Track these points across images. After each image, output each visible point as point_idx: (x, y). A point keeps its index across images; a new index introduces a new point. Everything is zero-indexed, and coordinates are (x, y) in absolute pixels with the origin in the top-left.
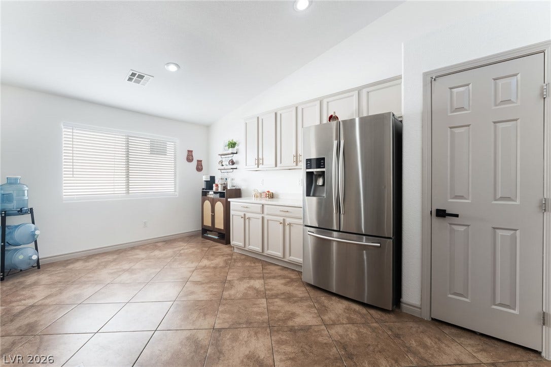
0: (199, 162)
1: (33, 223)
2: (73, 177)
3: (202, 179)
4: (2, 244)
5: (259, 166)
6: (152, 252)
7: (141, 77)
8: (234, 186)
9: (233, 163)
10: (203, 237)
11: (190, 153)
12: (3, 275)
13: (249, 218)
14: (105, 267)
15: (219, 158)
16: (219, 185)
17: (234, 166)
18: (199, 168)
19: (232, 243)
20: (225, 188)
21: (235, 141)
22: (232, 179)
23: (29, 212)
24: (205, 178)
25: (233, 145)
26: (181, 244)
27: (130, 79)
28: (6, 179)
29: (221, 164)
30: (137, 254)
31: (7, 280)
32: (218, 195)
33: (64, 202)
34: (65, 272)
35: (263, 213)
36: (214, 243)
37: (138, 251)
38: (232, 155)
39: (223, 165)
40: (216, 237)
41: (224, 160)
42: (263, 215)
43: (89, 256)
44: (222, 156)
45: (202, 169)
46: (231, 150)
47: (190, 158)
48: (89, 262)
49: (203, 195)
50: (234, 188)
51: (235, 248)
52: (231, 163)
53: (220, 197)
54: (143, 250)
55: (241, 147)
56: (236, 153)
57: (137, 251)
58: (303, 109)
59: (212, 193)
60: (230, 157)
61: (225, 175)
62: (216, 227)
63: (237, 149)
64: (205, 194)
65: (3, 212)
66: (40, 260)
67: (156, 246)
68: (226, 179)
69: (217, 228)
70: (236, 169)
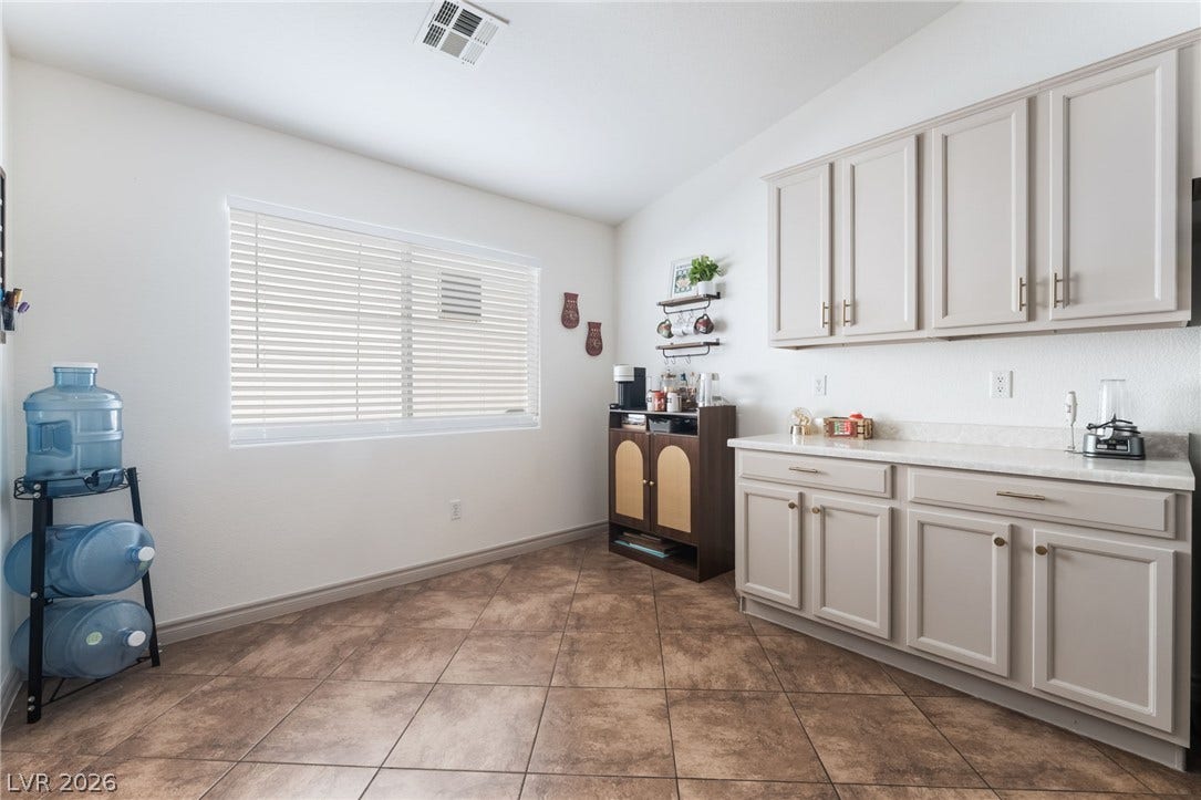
0: (594, 328)
1: (138, 519)
2: (257, 370)
3: (612, 377)
4: (34, 595)
5: (837, 330)
6: (485, 606)
7: (468, 23)
8: (719, 398)
9: (709, 326)
10: (614, 548)
11: (570, 300)
12: (38, 703)
13: (823, 512)
14: (356, 666)
15: (660, 315)
16: (669, 396)
17: (711, 338)
18: (594, 346)
19: (740, 585)
20: (688, 402)
21: (712, 258)
22: (714, 377)
23: (125, 481)
24: (620, 374)
25: (705, 270)
26: (559, 572)
27: (433, 37)
28: (52, 371)
29: (665, 332)
30: (445, 613)
31: (49, 722)
32: (665, 427)
33: (232, 446)
34: (234, 688)
35: (893, 496)
36: (656, 572)
37: (442, 599)
38: (705, 304)
39: (670, 335)
40: (661, 555)
41: (673, 319)
42: (895, 504)
43: (306, 616)
44: (668, 309)
45: (601, 348)
46: (701, 288)
47: (569, 318)
48: (303, 642)
49: (612, 425)
50: (718, 403)
51: (748, 604)
52: (702, 329)
53: (675, 429)
54: (457, 593)
55: (732, 279)
56: (718, 296)
57: (441, 596)
58: (1068, 100)
59: (642, 418)
60: (698, 311)
61: (680, 365)
62: (659, 523)
63: (721, 286)
64: (617, 420)
65: (37, 487)
66: (158, 633)
67: (490, 578)
68: (684, 375)
69: (664, 528)
70: (717, 344)
